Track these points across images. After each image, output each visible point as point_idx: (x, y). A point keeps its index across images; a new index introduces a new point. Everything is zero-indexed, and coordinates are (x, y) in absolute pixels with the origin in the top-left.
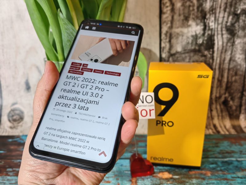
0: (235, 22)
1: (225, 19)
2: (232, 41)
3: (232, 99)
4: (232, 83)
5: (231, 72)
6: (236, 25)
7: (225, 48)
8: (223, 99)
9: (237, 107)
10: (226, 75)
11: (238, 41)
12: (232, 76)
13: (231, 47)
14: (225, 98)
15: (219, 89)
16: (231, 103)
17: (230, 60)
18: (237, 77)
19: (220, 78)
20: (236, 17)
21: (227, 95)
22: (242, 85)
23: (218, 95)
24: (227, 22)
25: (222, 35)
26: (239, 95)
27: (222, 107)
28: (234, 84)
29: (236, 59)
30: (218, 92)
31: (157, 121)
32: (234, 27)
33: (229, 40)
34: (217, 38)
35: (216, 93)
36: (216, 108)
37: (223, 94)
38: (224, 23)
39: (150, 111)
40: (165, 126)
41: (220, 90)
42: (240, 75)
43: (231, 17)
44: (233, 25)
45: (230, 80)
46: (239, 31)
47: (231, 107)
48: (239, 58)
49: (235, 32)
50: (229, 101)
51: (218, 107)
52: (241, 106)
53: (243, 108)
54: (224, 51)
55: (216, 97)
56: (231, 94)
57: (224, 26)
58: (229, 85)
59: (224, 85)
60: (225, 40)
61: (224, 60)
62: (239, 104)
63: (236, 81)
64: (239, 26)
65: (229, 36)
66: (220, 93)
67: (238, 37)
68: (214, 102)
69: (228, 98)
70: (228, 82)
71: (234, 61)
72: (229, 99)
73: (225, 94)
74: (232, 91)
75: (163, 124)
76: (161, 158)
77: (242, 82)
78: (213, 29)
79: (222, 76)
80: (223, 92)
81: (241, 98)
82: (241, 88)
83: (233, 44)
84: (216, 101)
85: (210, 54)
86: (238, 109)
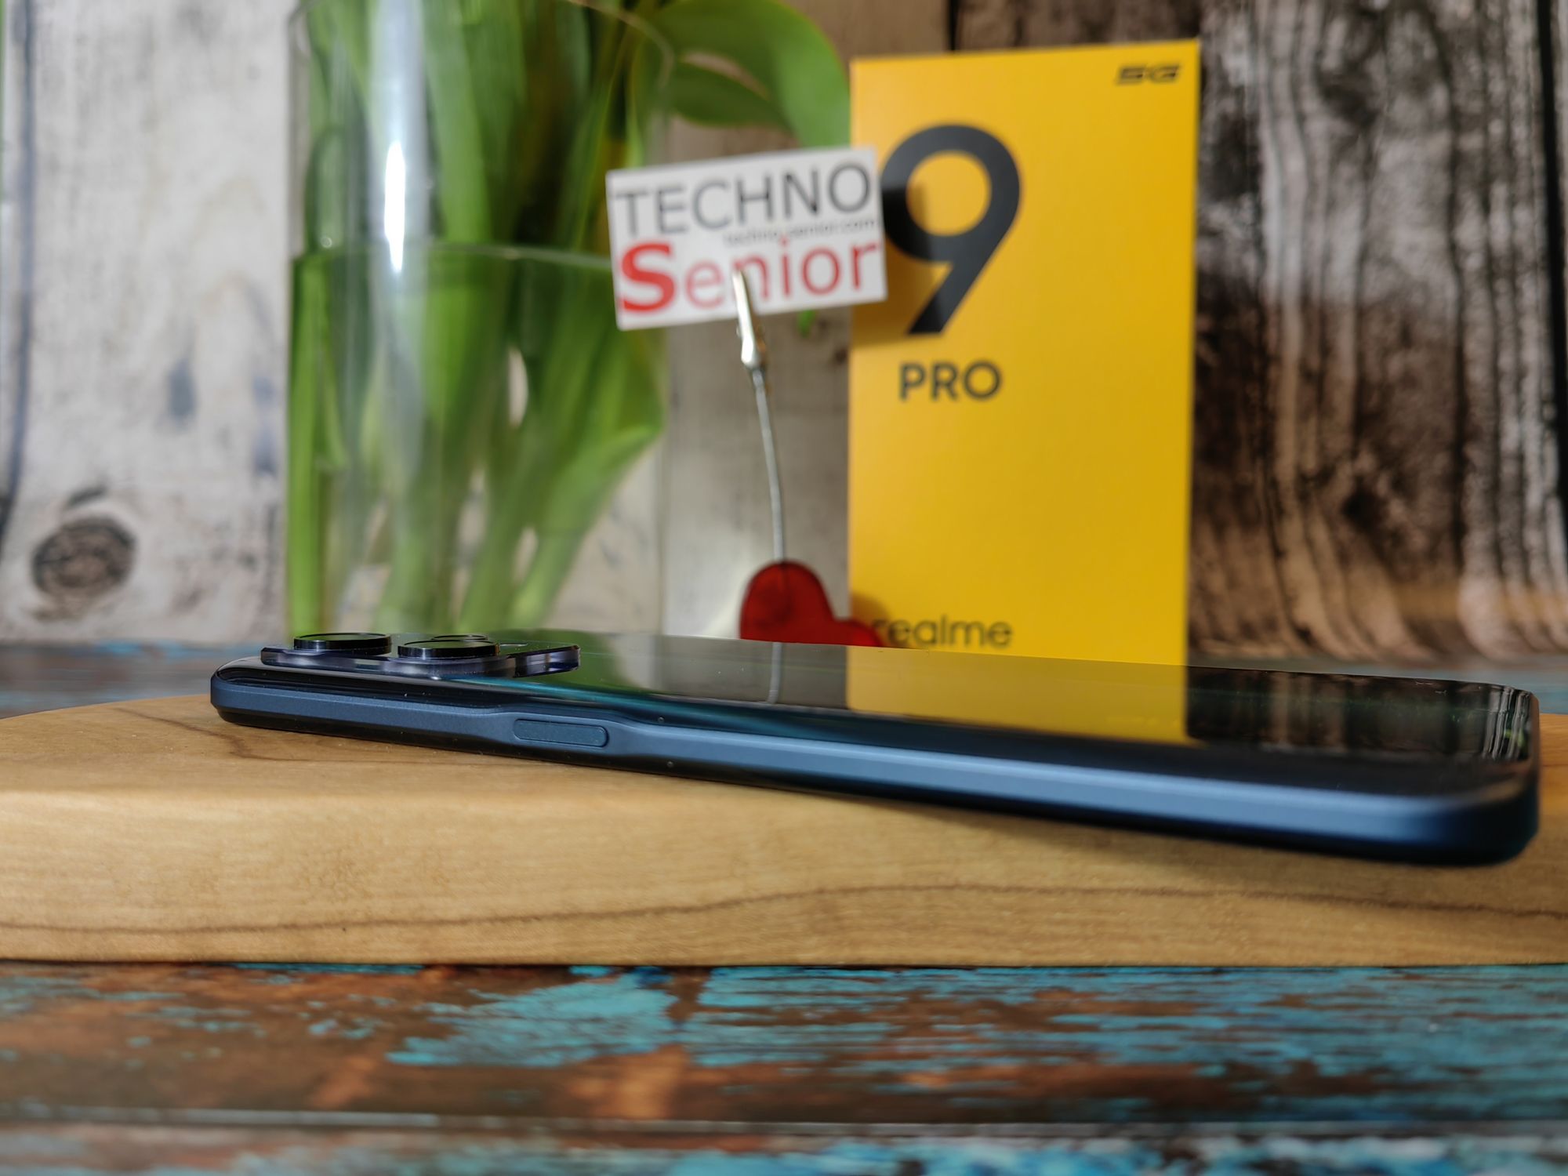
0: (1368, 53)
1: (1311, 36)
2: (1359, 150)
3: (1403, 486)
4: (1386, 390)
5: (1375, 328)
6: (1375, 67)
7: (1322, 193)
8: (1342, 487)
9: (1435, 536)
10: (1345, 342)
11: (1393, 154)
12: (1386, 353)
13: (1358, 189)
14: (1359, 479)
15: (1313, 422)
16: (1396, 510)
17: (1364, 256)
18: (1417, 359)
19: (1315, 363)
20: (1366, 27)
21: (1366, 462)
22: (1451, 405)
23: (1311, 464)
24: (1320, 53)
25: (1301, 119)
26: (1441, 462)
27: (1345, 532)
28: (1399, 396)
29: (1398, 252)
30: (1312, 442)
31: (905, 368)
32: (1365, 77)
33: (1341, 149)
34: (1276, 135)
35: (1301, 448)
36: (1309, 542)
37: (1338, 458)
38: (1306, 58)
39: (856, 253)
40: (953, 395)
41: (1319, 432)
42: (1430, 345)
43: (1338, 30)
44: (1354, 67)
45: (1374, 374)
46: (1392, 101)
47: (1398, 537)
48: (1412, 248)
49: (1374, 103)
50: (1384, 502)
51: (1321, 534)
52: (1458, 530)
53: (1477, 540)
54: (1320, 206)
55: (1302, 478)
56: (1388, 459)
57: (1306, 71)
58: (1374, 401)
59: (1342, 400)
60: (1322, 149)
61: (1327, 259)
62: (1444, 517)
63: (1409, 380)
64: (1388, 70)
65: (1341, 127)
66: (1322, 448)
67: (1394, 131)
68: (1291, 503)
69: (1375, 479)
70: (1362, 386)
71: (1386, 262)
72: (1382, 487)
73: (1354, 454)
74: (1395, 441)
75: (937, 384)
76: (933, 626)
77: (1449, 385)
78: (1246, 90)
79: (1326, 350)
80: (1339, 442)
81: (1455, 481)
82: (1443, 421)
83: (1369, 167)
84: (1303, 498)
85: (1242, 225)
86: (1446, 546)
